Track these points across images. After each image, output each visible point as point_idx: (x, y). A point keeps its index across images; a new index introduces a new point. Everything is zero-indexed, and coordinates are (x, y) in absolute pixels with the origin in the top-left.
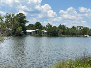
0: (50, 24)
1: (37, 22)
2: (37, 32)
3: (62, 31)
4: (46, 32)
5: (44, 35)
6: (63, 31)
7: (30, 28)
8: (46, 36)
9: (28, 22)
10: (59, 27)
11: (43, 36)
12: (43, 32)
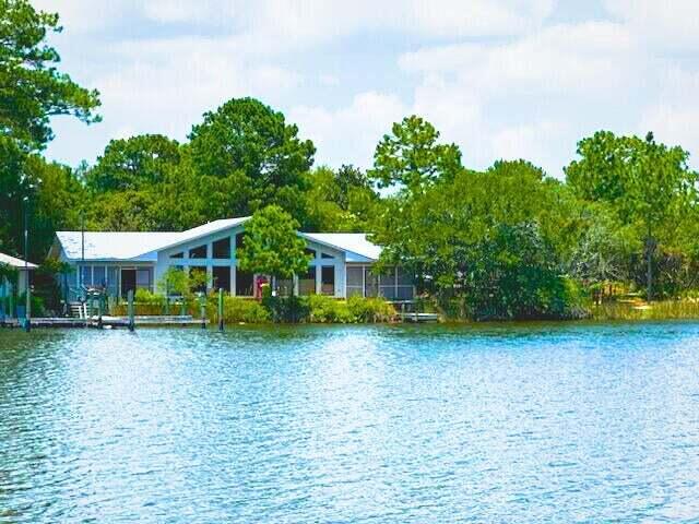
0: (433, 134)
1: (233, 107)
2: (233, 263)
3: (628, 236)
4: (373, 252)
5: (342, 313)
6: (650, 243)
7: (118, 200)
8: (366, 318)
9: (84, 102)
10: (573, 172)
11: (331, 320)
12: (319, 263)
